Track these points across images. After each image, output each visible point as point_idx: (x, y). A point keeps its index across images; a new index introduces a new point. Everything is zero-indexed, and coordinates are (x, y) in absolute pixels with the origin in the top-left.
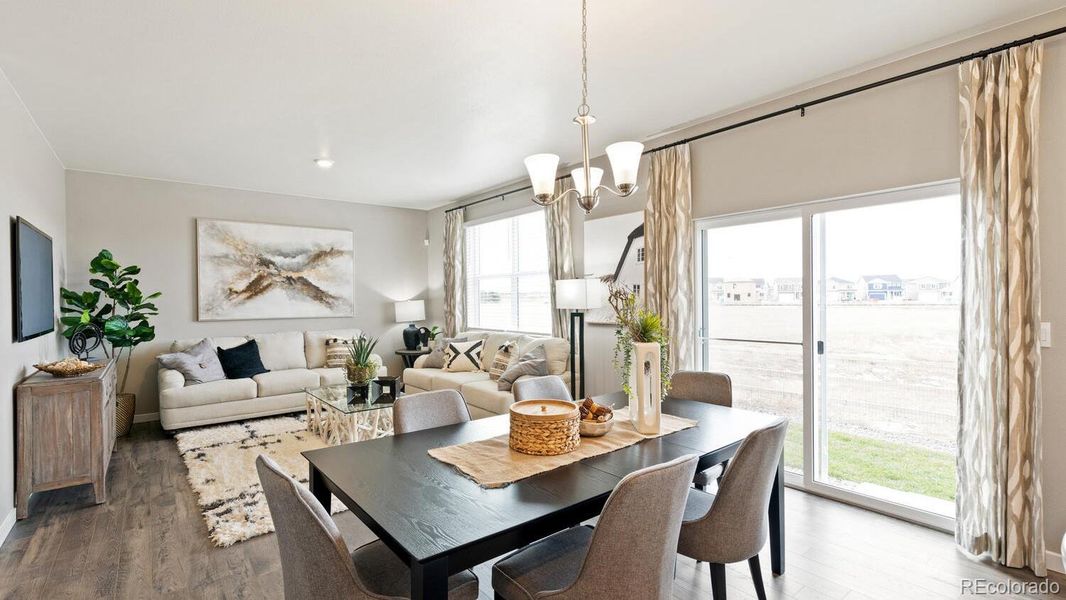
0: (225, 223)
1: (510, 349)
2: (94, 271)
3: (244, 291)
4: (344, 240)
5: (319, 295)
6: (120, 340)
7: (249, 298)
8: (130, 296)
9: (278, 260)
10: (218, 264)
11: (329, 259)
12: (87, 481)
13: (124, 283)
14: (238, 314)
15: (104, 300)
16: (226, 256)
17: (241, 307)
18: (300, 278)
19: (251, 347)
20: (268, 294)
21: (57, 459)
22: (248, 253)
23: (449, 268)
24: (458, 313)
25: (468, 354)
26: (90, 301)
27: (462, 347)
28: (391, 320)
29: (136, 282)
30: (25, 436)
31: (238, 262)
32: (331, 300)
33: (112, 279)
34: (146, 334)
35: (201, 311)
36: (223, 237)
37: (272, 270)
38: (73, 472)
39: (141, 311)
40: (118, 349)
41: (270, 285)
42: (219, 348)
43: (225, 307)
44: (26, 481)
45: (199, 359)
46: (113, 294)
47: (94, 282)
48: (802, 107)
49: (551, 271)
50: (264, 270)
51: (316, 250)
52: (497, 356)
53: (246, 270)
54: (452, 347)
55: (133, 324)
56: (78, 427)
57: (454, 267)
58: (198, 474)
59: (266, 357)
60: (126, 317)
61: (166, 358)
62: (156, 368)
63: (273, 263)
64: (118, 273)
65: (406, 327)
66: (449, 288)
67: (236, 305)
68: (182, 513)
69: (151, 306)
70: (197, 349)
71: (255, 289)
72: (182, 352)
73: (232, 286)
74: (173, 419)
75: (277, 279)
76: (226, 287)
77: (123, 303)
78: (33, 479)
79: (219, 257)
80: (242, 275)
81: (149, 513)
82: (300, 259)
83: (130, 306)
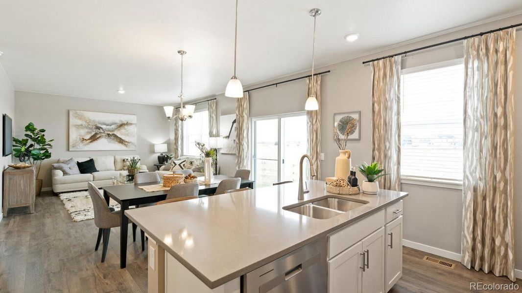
0: (82, 112)
1: (193, 163)
2: (26, 131)
3: (89, 139)
4: (132, 119)
5: (121, 141)
6: (37, 158)
7: (90, 142)
8: (41, 141)
9: (104, 127)
10: (78, 128)
11: (126, 127)
12: (27, 205)
13: (39, 135)
14: (86, 148)
15: (30, 142)
16: (82, 125)
17: (87, 146)
18: (113, 134)
19: (91, 161)
20: (99, 141)
21: (17, 197)
22: (91, 124)
23: (176, 131)
24: (179, 149)
25: (180, 165)
26: (24, 142)
27: (178, 162)
28: (153, 152)
29: (44, 135)
30: (6, 188)
31: (86, 127)
32: (126, 143)
33: (34, 134)
34: (47, 155)
35: (70, 147)
36: (80, 117)
37: (101, 131)
38: (23, 202)
39: (45, 147)
40: (36, 161)
41: (100, 137)
42: (78, 162)
43: (81, 146)
44: (6, 204)
45: (69, 166)
46: (34, 140)
47: (26, 135)
48: (276, 84)
49: (210, 134)
50: (97, 131)
51: (121, 123)
52: (189, 165)
53: (90, 131)
54: (174, 162)
55: (42, 152)
56: (25, 187)
57: (178, 131)
58: (68, 205)
59: (97, 165)
60: (39, 149)
61: (56, 165)
62: (51, 169)
63: (101, 128)
64: (36, 132)
65: (159, 154)
66: (176, 139)
67: (85, 145)
68: (63, 215)
69: (49, 145)
70: (68, 162)
71: (94, 138)
72: (62, 163)
73: (84, 137)
74: (58, 188)
75: (103, 134)
76: (81, 138)
77: (38, 143)
78: (9, 204)
79: (78, 126)
80: (88, 133)
81: (50, 215)
82: (113, 126)
83: (41, 145)
